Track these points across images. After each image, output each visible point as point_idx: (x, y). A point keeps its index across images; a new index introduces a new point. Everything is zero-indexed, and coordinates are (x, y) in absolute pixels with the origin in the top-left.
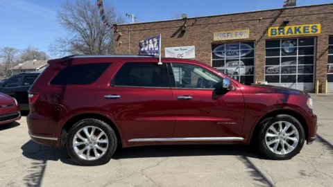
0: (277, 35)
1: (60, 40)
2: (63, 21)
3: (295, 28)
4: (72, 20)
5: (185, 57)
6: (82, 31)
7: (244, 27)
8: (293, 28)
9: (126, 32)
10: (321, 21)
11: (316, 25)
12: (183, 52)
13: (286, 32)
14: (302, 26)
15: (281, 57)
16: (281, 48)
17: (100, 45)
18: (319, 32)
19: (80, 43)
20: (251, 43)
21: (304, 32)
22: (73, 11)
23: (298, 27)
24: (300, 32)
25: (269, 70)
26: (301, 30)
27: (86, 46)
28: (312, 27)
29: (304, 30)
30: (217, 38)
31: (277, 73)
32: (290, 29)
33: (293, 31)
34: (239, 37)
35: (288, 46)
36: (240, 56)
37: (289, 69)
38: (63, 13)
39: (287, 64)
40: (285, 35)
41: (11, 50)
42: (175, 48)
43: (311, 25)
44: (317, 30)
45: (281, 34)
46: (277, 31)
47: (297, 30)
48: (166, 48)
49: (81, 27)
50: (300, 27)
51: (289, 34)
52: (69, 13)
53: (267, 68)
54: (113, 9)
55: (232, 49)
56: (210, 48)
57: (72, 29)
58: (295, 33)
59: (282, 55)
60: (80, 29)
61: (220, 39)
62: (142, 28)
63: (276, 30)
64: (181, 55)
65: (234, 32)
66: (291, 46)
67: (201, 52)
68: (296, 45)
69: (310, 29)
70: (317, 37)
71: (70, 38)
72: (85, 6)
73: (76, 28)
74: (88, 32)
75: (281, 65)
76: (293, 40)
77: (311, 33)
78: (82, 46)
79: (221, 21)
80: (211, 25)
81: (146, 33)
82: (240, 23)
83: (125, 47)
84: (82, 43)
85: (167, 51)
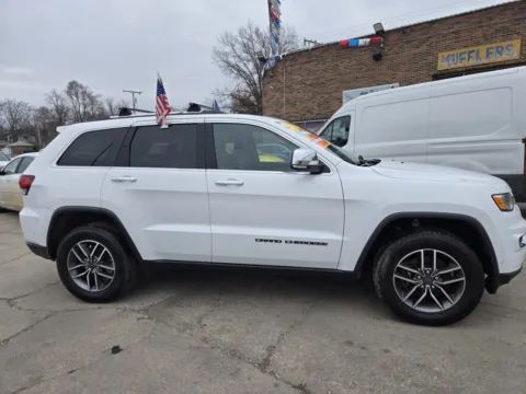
2: (222, 63)
4: (233, 61)
6: (246, 77)
7: (507, 34)
22: (233, 46)
34: (495, 58)
38: (221, 50)
48: (345, 92)
52: (228, 49)
54: (293, 37)
60: (244, 72)
61: (453, 66)
62: (305, 60)
65: (483, 49)
71: (231, 88)
72: (251, 36)
73: (240, 71)
78: (247, 99)
79: (456, 28)
80: (433, 40)
81: (311, 66)
82: (498, 27)
83: (278, 95)
84: (248, 94)
85: (347, 97)
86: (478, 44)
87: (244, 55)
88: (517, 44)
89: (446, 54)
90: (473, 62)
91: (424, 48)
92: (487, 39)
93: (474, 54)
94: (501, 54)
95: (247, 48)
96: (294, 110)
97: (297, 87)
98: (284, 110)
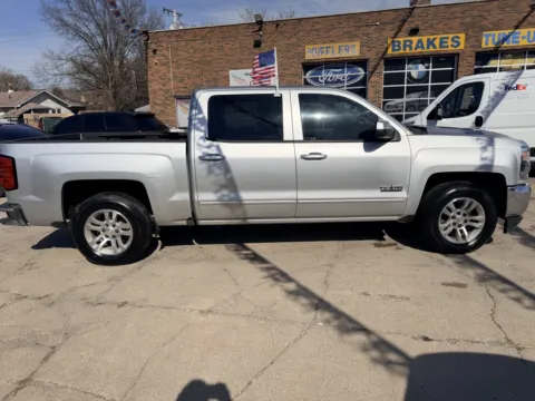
0: (402, 51)
1: (51, 56)
3: (428, 40)
4: (69, 20)
6: (87, 38)
7: (352, 37)
8: (425, 39)
9: (164, 44)
10: (465, 28)
11: (459, 35)
13: (414, 46)
14: (438, 37)
15: (405, 85)
16: (406, 71)
17: (121, 63)
18: (462, 47)
19: (87, 59)
20: (362, 63)
21: (441, 46)
22: (67, 2)
23: (432, 37)
24: (434, 47)
25: (388, 106)
26: (437, 43)
27: (96, 65)
28: (453, 39)
29: (441, 43)
30: (311, 54)
31: (400, 111)
32: (420, 41)
33: (425, 45)
34: (344, 54)
35: (417, 68)
36: (346, 84)
37: (416, 105)
38: (52, 6)
39: (414, 97)
40: (413, 51)
42: (245, 71)
43: (451, 36)
44: (459, 44)
45: (408, 49)
46: (402, 45)
47: (430, 43)
48: (231, 72)
49: (87, 31)
50: (435, 39)
51: (419, 50)
52: (62, 6)
53: (385, 103)
55: (335, 73)
56: (301, 70)
57: (70, 36)
58: (428, 47)
59: (408, 83)
60: (86, 34)
61: (316, 57)
62: (191, 38)
63: (399, 42)
65: (336, 45)
66: (422, 68)
67: (288, 78)
68: (428, 67)
69: (450, 43)
70: (458, 54)
71: (67, 52)
73: (78, 34)
74: (100, 40)
75: (405, 99)
76: (424, 59)
77: (450, 48)
78: (90, 65)
79: (318, 26)
80: (301, 34)
81: (197, 44)
82: (346, 30)
83: (163, 69)
84: (91, 61)
85: (235, 77)
86: (332, 41)
87: (86, 15)
88: (357, 44)
89: (311, 47)
90: (330, 56)
91: (294, 40)
92: (339, 39)
93: (330, 50)
94: (348, 51)
95: (85, 7)
96: (182, 85)
97: (184, 63)
98: (172, 84)
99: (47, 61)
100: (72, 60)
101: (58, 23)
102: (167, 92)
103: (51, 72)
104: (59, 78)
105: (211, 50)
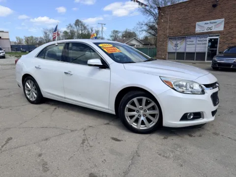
1: (139, 24)
5: (214, 30)
6: (154, 15)
9: (167, 12)
12: (213, 25)
19: (151, 24)
41: (117, 32)
42: (205, 22)
48: (197, 23)
57: (148, 15)
60: (153, 13)
62: (179, 8)
64: (210, 28)
67: (230, 25)
71: (146, 21)
73: (151, 13)
81: (182, 10)
83: (165, 24)
84: (155, 24)
85: (198, 25)
87: (153, 5)
95: (155, 1)
96: (172, 31)
97: (175, 20)
98: (168, 31)
99: (138, 26)
100: (146, 24)
101: (145, 10)
102: (165, 35)
103: (139, 30)
104: (141, 33)
105: (188, 13)
